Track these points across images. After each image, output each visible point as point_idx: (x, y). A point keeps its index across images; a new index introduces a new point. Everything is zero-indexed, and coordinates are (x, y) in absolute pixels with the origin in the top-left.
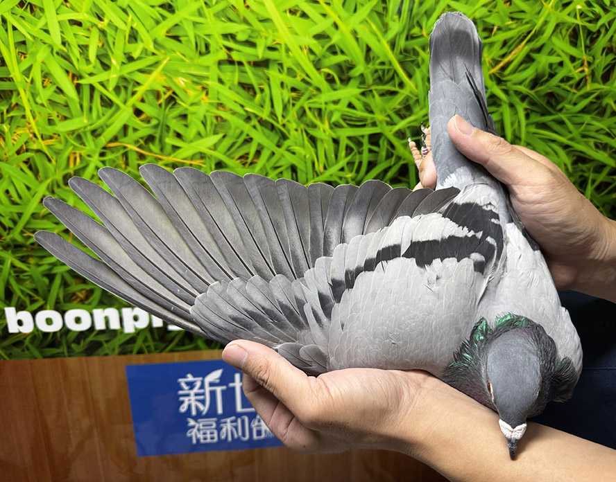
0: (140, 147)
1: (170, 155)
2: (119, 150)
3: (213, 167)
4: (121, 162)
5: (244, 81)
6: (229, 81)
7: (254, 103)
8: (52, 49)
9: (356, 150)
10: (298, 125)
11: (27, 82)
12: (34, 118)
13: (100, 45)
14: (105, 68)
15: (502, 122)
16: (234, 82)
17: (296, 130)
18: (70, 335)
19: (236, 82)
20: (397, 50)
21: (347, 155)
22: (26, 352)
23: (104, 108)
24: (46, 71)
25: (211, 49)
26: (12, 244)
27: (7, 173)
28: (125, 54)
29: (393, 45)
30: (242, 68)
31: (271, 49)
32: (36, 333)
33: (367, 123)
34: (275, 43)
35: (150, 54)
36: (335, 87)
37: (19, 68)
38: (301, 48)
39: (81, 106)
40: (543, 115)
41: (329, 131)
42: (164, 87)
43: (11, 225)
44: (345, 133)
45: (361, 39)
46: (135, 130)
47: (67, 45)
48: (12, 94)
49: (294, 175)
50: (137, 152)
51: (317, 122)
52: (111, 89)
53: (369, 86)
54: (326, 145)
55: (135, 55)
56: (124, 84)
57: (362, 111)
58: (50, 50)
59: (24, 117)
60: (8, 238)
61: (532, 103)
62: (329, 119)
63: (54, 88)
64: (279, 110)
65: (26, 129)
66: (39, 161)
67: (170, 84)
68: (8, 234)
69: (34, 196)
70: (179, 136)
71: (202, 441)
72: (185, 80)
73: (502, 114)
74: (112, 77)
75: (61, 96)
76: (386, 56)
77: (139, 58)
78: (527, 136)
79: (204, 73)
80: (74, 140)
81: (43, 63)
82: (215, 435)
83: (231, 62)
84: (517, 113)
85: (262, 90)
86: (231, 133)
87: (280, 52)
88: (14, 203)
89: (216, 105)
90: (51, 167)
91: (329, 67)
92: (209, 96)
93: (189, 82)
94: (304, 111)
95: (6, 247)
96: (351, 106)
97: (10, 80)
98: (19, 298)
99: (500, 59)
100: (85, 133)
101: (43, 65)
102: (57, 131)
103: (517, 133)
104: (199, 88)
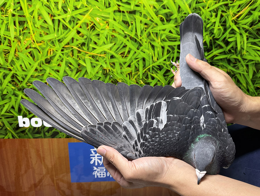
0: (79, 48)
1: (91, 52)
2: (70, 49)
3: (109, 57)
4: (70, 54)
5: (124, 20)
6: (118, 19)
7: (128, 29)
8: (43, 3)
9: (171, 52)
10: (147, 40)
11: (31, 18)
12: (34, 34)
13: (63, 2)
14: (65, 12)
15: (236, 41)
16: (120, 20)
17: (146, 42)
18: (45, 129)
19: (121, 20)
20: (192, 8)
21: (167, 54)
22: (26, 135)
23: (64, 30)
24: (40, 13)
25: (111, 5)
26: (22, 89)
27: (21, 57)
28: (74, 6)
29: (190, 6)
30: (124, 14)
31: (137, 6)
32: (31, 127)
33: (177, 40)
34: (139, 3)
35: (85, 6)
36: (164, 23)
37: (28, 11)
38: (150, 6)
39: (54, 29)
40: (254, 39)
41: (160, 43)
42: (90, 21)
43: (22, 80)
44: (167, 44)
45: (177, 3)
46: (77, 40)
47: (49, 1)
48: (25, 23)
49: (144, 62)
50: (77, 50)
51: (155, 39)
52: (67, 21)
53: (179, 23)
54: (158, 49)
55: (78, 7)
56: (73, 20)
57: (175, 34)
58: (42, 4)
59: (29, 33)
60: (20, 86)
61: (250, 33)
62: (161, 38)
63: (43, 20)
64: (139, 33)
65: (30, 38)
66: (35, 52)
67: (93, 21)
68: (21, 84)
69: (32, 68)
70: (95, 43)
71: (99, 177)
72: (99, 19)
73: (236, 38)
74: (68, 16)
75: (46, 24)
76: (187, 10)
77: (80, 8)
78: (246, 48)
79: (108, 16)
80: (50, 44)
81: (38, 9)
82: (105, 174)
83: (120, 11)
84: (243, 38)
85: (132, 24)
86: (118, 43)
87: (141, 7)
88: (24, 70)
89: (112, 30)
90: (40, 55)
91: (162, 15)
92: (109, 26)
93: (101, 20)
94: (150, 34)
95: (19, 90)
96: (170, 32)
97: (24, 16)
98: (24, 112)
99: (237, 13)
100: (55, 41)
101: (39, 10)
102: (43, 39)
103: (243, 47)
104: (105, 22)
